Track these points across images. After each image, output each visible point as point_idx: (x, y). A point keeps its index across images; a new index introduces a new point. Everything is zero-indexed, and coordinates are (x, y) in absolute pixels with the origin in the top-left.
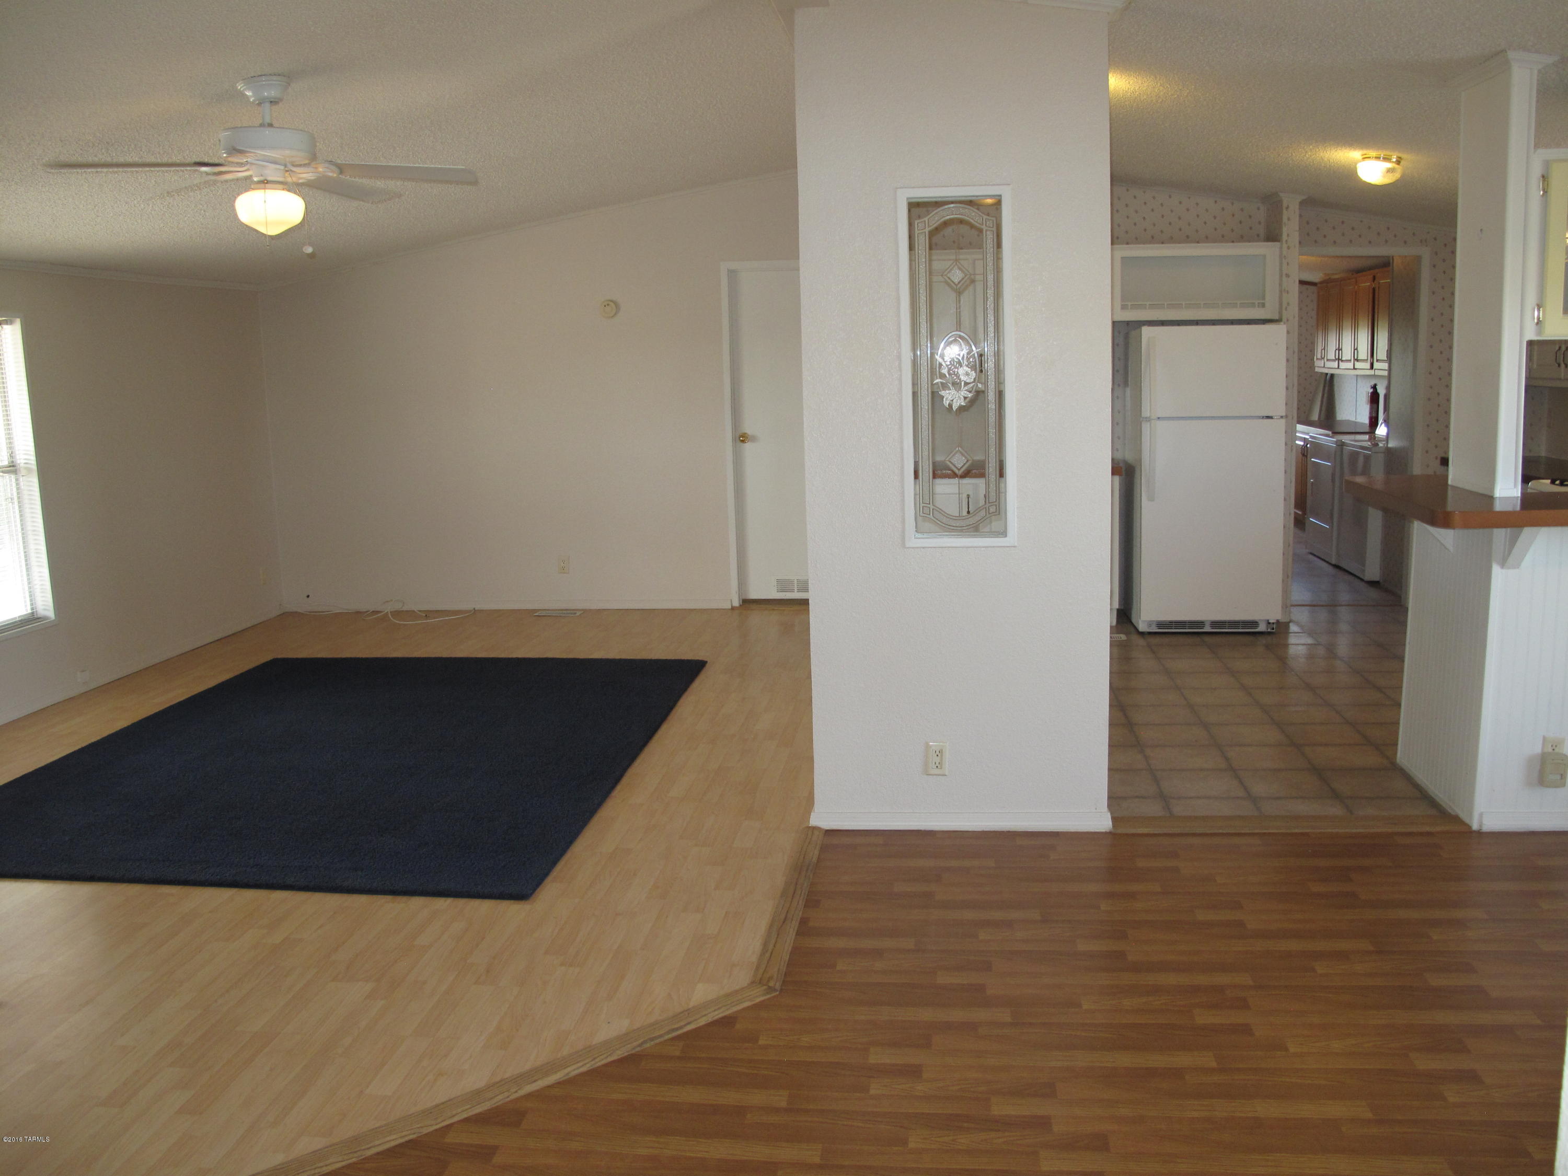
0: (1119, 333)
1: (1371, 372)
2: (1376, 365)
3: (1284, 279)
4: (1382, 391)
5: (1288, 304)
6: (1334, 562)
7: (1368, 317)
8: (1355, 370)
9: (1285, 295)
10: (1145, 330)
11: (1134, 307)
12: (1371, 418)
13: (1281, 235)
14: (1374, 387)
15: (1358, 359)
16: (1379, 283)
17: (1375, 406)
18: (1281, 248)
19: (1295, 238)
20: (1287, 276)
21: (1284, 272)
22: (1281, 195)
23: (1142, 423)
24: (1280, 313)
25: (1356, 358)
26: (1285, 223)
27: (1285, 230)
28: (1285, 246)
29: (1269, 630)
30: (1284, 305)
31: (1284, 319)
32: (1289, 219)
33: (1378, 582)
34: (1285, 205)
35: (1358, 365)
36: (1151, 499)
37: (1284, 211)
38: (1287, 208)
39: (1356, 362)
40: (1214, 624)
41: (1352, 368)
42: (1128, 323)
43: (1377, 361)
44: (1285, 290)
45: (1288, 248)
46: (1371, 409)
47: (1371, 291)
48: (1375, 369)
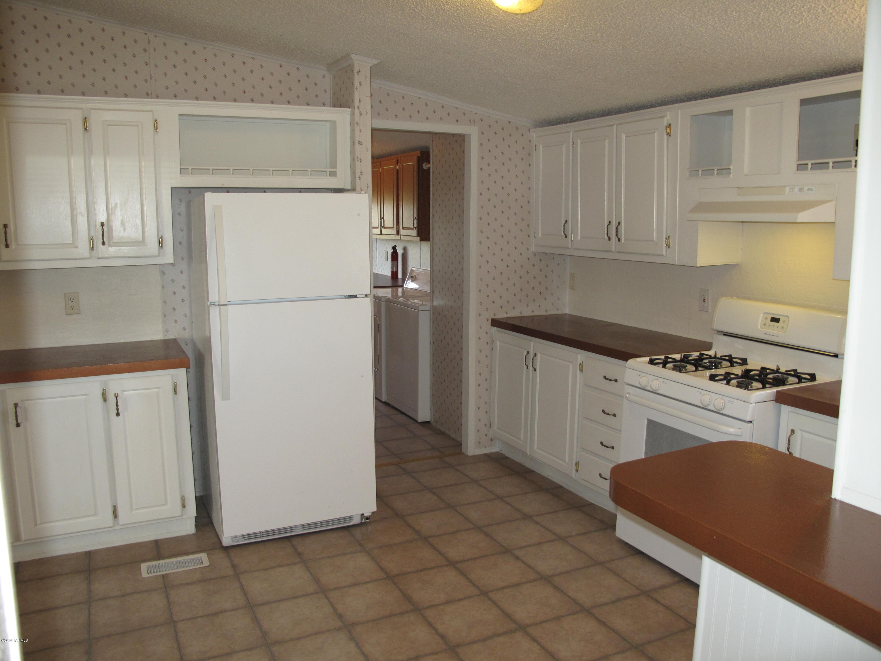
0: (181, 201)
1: (398, 237)
2: (402, 232)
3: (357, 146)
4: (400, 252)
5: (362, 173)
6: (383, 400)
7: (393, 193)
8: (382, 235)
9: (358, 163)
10: (208, 196)
11: (194, 171)
12: (393, 272)
13: (353, 101)
14: (394, 248)
15: (385, 226)
16: (403, 165)
17: (395, 263)
18: (353, 114)
19: (367, 105)
20: (360, 143)
21: (357, 139)
22: (353, 57)
23: (210, 307)
24: (353, 182)
25: (383, 225)
26: (357, 88)
27: (357, 96)
28: (357, 111)
29: (363, 521)
30: (358, 174)
31: (358, 188)
32: (360, 84)
33: (429, 422)
34: (356, 69)
35: (384, 231)
36: (226, 397)
37: (356, 76)
38: (359, 72)
39: (383, 229)
40: (305, 526)
41: (380, 233)
42: (190, 189)
43: (403, 228)
44: (358, 158)
45: (361, 114)
46: (393, 265)
47: (395, 172)
48: (401, 235)
